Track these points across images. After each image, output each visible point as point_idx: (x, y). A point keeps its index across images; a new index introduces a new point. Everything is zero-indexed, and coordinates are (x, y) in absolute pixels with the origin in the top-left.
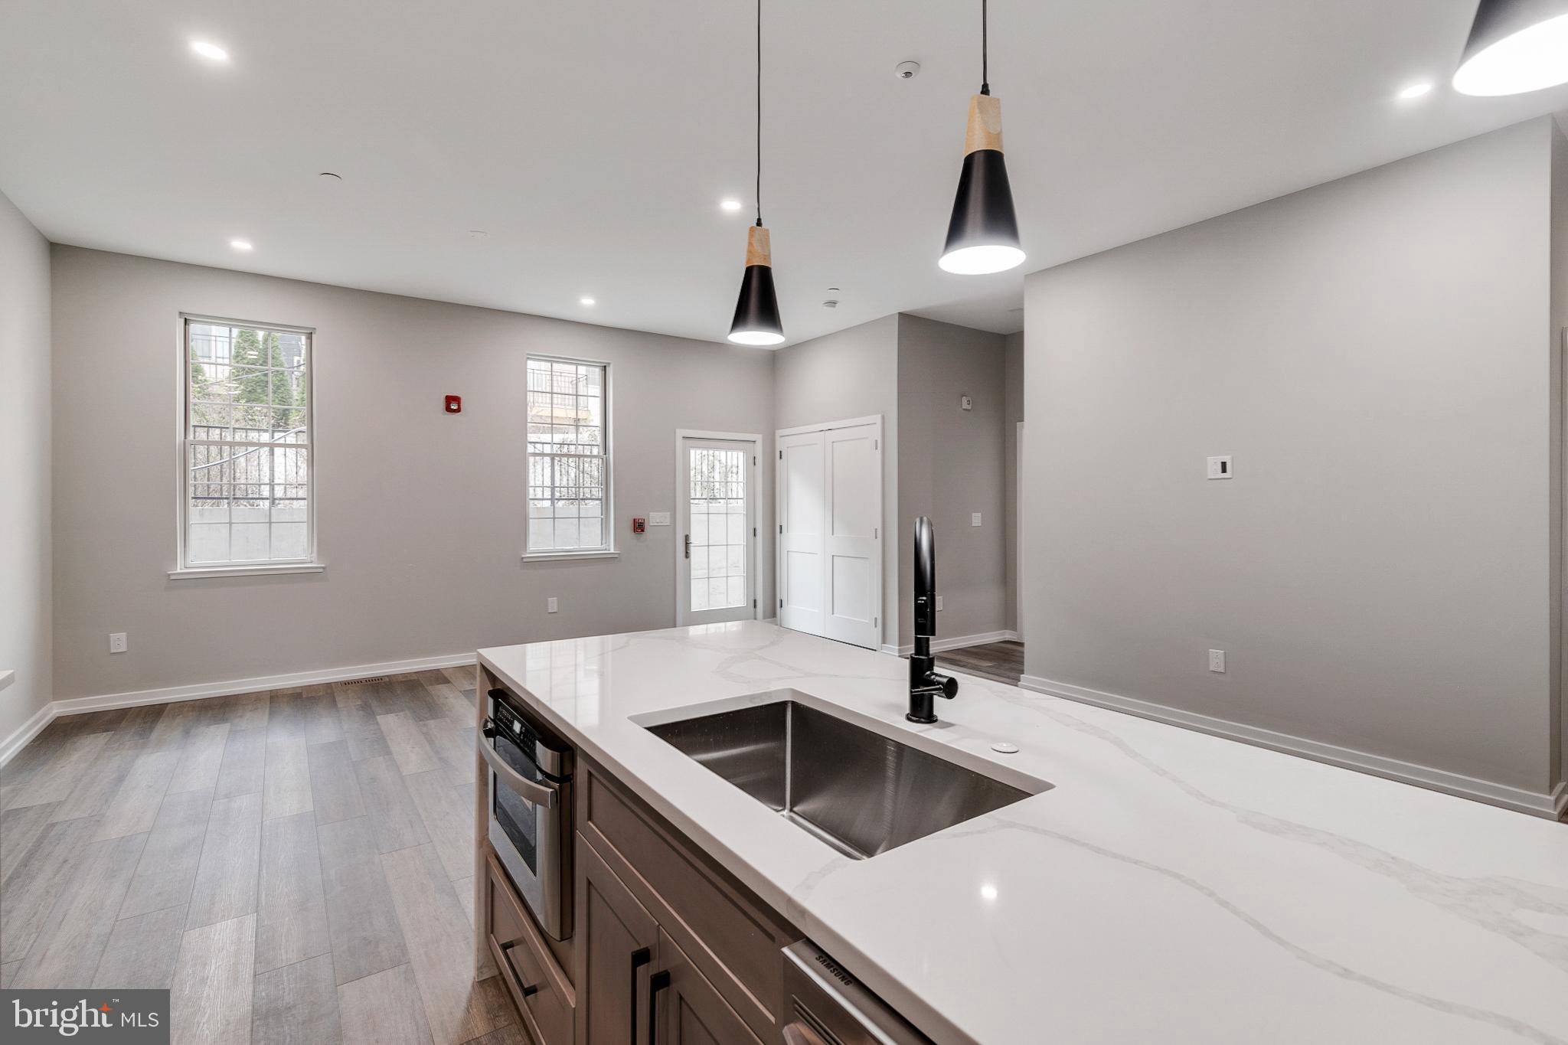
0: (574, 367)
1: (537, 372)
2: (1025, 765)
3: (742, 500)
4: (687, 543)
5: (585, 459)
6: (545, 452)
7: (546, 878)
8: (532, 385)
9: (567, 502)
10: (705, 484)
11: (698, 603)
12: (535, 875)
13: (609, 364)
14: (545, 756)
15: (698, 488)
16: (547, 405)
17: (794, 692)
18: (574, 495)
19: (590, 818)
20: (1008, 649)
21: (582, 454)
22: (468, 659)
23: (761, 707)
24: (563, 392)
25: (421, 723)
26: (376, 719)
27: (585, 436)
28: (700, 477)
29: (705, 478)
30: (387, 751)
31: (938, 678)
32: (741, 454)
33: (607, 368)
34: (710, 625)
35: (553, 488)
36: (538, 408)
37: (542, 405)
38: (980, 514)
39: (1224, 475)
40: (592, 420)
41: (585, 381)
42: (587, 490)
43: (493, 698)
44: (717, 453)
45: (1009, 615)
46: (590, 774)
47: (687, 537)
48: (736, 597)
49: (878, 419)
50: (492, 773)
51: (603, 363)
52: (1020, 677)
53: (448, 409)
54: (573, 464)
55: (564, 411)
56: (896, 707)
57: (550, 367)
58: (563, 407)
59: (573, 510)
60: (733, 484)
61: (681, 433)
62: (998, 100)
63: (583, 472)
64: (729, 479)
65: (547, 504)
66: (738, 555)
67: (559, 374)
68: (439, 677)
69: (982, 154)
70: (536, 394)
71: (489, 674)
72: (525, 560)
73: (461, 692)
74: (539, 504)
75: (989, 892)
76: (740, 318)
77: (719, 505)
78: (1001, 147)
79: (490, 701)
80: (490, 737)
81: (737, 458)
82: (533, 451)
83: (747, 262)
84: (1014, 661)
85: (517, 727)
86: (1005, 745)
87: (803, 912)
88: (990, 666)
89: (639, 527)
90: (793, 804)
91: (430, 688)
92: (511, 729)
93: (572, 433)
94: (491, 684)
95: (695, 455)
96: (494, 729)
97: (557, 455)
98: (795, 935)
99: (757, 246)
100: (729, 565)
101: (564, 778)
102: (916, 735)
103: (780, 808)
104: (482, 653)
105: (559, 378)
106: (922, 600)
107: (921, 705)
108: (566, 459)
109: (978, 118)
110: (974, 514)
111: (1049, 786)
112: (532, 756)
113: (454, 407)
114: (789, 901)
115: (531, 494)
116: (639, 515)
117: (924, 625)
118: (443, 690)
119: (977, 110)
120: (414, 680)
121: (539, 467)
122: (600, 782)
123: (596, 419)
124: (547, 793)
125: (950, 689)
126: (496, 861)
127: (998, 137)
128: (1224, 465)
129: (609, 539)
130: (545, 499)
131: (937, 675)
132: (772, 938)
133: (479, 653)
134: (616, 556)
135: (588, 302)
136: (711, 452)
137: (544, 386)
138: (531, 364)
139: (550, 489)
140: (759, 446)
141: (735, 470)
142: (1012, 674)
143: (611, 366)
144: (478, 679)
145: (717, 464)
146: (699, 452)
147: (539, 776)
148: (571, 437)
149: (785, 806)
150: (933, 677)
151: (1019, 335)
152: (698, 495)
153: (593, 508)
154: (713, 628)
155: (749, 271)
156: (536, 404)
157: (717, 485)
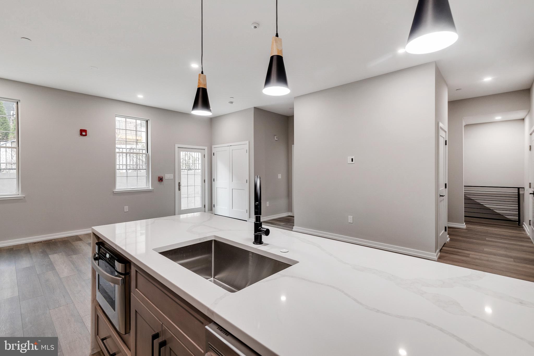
0: (135, 120)
1: (120, 122)
2: (290, 256)
3: (200, 170)
4: (179, 185)
5: (140, 155)
6: (123, 152)
7: (119, 312)
8: (118, 126)
9: (133, 170)
10: (187, 164)
11: (184, 206)
12: (115, 311)
13: (149, 120)
14: (119, 266)
15: (184, 165)
16: (124, 134)
17: (215, 236)
18: (136, 168)
19: (136, 287)
20: (289, 218)
21: (139, 152)
22: (89, 231)
23: (203, 242)
24: (131, 129)
25: (69, 257)
26: (49, 257)
27: (140, 146)
28: (185, 161)
29: (186, 162)
30: (53, 269)
31: (263, 229)
32: (200, 154)
33: (148, 121)
34: (188, 214)
35: (127, 165)
36: (120, 135)
37: (122, 134)
38: (280, 175)
39: (352, 162)
40: (143, 140)
41: (140, 126)
42: (141, 166)
43: (97, 245)
44: (191, 153)
45: (290, 208)
46: (136, 271)
47: (179, 183)
48: (198, 204)
49: (247, 142)
50: (98, 274)
51: (147, 119)
52: (293, 227)
53: (81, 134)
54: (135, 156)
55: (131, 136)
56: (249, 240)
57: (125, 120)
58: (131, 135)
59: (135, 173)
60: (197, 164)
61: (177, 146)
62: (281, 39)
63: (139, 160)
64: (196, 162)
65: (125, 171)
66: (199, 189)
67: (130, 123)
68: (78, 238)
69: (276, 56)
70: (120, 130)
71: (96, 236)
72: (114, 192)
73: (87, 243)
74: (121, 171)
75: (283, 298)
76: (195, 105)
77: (192, 171)
78: (282, 55)
79: (97, 247)
80: (96, 260)
81: (197, 155)
82: (118, 151)
83: (198, 86)
84: (291, 222)
85: (108, 256)
86: (284, 250)
87: (213, 313)
88: (283, 224)
89: (161, 179)
90: (215, 275)
91: (74, 243)
92: (105, 257)
93: (135, 145)
94: (97, 240)
95: (182, 154)
96: (98, 257)
97: (128, 153)
98: (210, 321)
99: (201, 81)
100: (195, 193)
101: (126, 274)
102: (256, 248)
103: (210, 277)
104: (94, 228)
105: (130, 124)
106: (257, 203)
107: (258, 239)
108: (132, 154)
109: (275, 44)
110: (279, 175)
111: (297, 262)
112: (113, 267)
113: (84, 134)
114: (208, 309)
115: (117, 167)
116: (161, 175)
117: (257, 212)
118: (79, 243)
119: (274, 42)
120: (66, 240)
121: (121, 158)
122: (141, 274)
123: (144, 140)
124: (119, 280)
125: (267, 232)
126: (100, 308)
127: (281, 51)
128: (352, 159)
129: (149, 184)
130: (123, 169)
131: (263, 228)
132: (203, 323)
133: (92, 228)
134: (152, 190)
135: (140, 96)
136: (189, 153)
137: (123, 127)
138: (117, 119)
139: (125, 166)
140: (206, 150)
141: (198, 159)
142: (291, 227)
143: (150, 121)
144: (92, 238)
145: (191, 157)
146: (184, 153)
147: (116, 274)
148: (134, 146)
149: (212, 276)
150: (262, 229)
151: (293, 117)
152: (184, 168)
153: (144, 172)
154: (190, 215)
155: (199, 89)
156: (120, 134)
157: (191, 165)
